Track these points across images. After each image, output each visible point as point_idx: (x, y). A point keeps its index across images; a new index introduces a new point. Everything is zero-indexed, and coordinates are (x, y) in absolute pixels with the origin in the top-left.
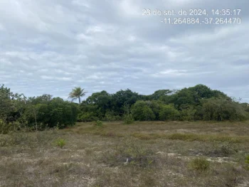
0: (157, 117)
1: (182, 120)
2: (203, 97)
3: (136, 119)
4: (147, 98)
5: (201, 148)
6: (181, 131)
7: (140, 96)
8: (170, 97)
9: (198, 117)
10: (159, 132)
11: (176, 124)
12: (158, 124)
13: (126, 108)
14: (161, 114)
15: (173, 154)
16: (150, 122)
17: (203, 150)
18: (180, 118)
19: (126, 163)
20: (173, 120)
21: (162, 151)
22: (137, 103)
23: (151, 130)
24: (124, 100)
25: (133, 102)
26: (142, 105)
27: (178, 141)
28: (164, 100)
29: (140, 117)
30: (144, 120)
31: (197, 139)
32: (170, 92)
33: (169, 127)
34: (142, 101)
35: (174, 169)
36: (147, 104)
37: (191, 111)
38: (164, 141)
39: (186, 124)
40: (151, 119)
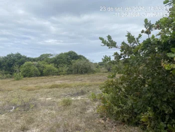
0: (42, 74)
1: (59, 75)
2: (73, 59)
3: (25, 76)
4: (34, 60)
5: (69, 92)
6: (58, 82)
7: (29, 58)
8: (51, 59)
9: (70, 72)
10: (43, 85)
11: (55, 78)
12: (42, 79)
13: (16, 68)
14: (44, 71)
15: (50, 99)
16: (36, 78)
17: (70, 93)
18: (58, 74)
20: (53, 75)
21: (42, 97)
22: (26, 63)
23: (37, 83)
24: (14, 61)
25: (22, 63)
26: (30, 65)
27: (55, 89)
28: (47, 61)
29: (28, 74)
30: (32, 77)
31: (68, 87)
32: (52, 55)
33: (50, 80)
34: (30, 62)
35: (50, 109)
36: (34, 64)
37: (65, 68)
38: (46, 90)
39: (62, 77)
40: (37, 75)
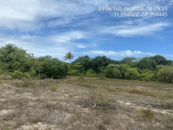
0: (123, 76)
1: (141, 80)
2: (159, 64)
3: (108, 77)
4: (117, 63)
5: (151, 102)
6: (139, 88)
7: (112, 61)
8: (134, 63)
10: (123, 87)
11: (136, 82)
12: (123, 81)
13: (101, 69)
14: (126, 74)
15: (129, 104)
16: (118, 80)
17: (153, 103)
18: (139, 79)
19: (93, 107)
20: (135, 79)
21: (121, 100)
22: (110, 65)
23: (117, 85)
24: (100, 62)
25: (107, 65)
26: (112, 67)
27: (135, 95)
28: (129, 65)
29: (110, 75)
30: (114, 78)
32: (135, 59)
33: (131, 84)
34: (113, 65)
36: (116, 67)
37: (149, 74)
38: (125, 94)
39: (143, 83)
40: (119, 78)
